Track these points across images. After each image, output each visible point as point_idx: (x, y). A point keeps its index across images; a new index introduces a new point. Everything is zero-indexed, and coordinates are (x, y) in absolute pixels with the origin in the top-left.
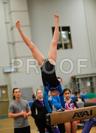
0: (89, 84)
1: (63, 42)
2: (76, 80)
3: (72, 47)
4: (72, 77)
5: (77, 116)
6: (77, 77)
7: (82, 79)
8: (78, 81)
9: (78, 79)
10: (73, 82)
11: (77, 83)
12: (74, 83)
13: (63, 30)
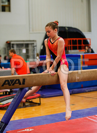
0: (24, 51)
2: (11, 45)
3: (10, 11)
4: (7, 42)
5: (8, 84)
7: (18, 45)
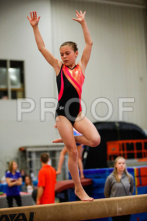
0: (50, 163)
1: (10, 88)
2: (27, 154)
3: (24, 97)
4: (20, 149)
6: (28, 150)
7: (38, 153)
8: (30, 157)
9: (30, 152)
10: (22, 157)
11: (28, 159)
12: (24, 158)
13: (12, 66)
